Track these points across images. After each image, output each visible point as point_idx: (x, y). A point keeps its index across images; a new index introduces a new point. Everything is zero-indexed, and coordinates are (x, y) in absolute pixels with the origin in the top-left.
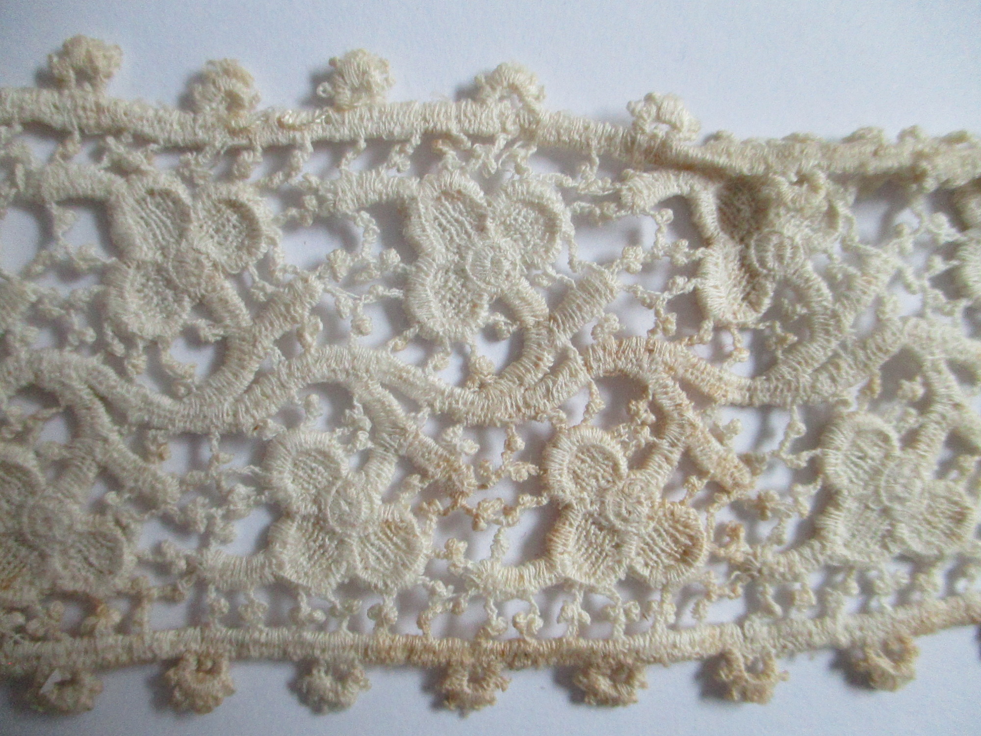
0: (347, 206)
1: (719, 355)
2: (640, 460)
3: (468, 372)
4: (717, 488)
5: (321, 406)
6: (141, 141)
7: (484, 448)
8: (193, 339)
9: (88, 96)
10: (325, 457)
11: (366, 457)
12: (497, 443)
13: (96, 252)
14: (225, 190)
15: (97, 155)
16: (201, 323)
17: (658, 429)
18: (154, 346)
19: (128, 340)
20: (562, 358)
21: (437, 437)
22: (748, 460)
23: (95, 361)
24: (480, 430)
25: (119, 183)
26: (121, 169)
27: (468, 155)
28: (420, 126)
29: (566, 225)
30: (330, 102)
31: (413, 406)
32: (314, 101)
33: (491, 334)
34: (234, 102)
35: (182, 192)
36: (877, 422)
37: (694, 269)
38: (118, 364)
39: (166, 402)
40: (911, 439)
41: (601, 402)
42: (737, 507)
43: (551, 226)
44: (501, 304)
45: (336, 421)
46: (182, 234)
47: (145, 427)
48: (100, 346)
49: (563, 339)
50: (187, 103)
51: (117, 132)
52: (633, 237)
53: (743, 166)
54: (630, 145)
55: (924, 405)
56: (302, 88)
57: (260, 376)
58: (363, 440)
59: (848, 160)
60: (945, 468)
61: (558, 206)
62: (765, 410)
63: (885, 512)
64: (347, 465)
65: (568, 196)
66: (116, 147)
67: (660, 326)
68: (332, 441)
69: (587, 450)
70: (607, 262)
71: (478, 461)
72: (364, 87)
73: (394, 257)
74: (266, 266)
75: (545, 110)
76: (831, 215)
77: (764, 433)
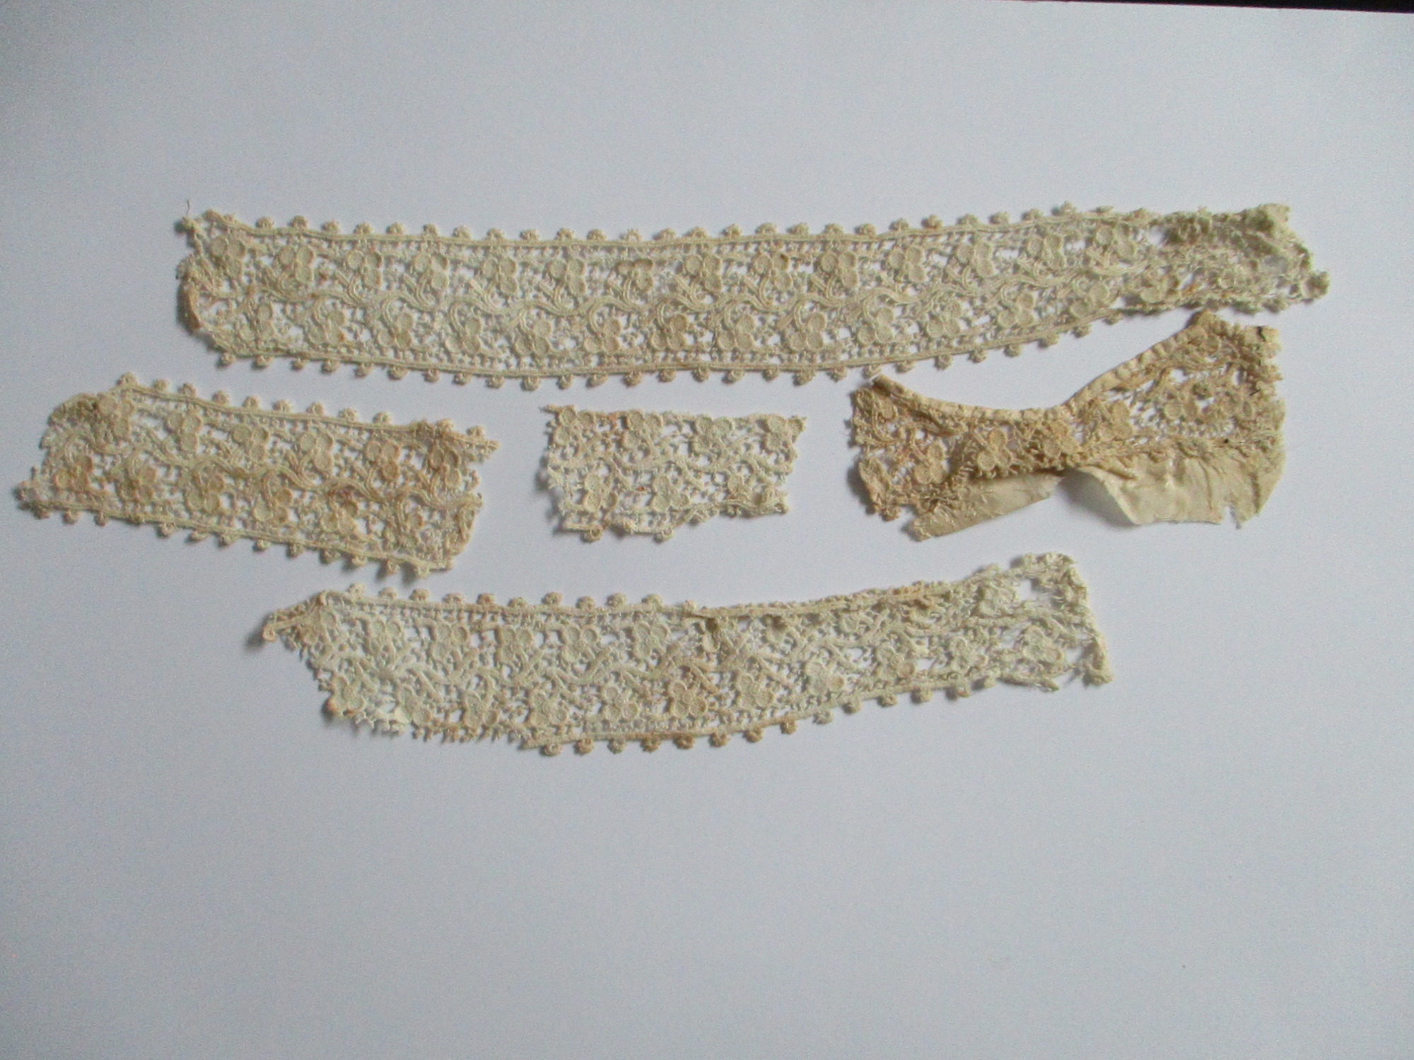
0: (618, 630)
1: (709, 660)
2: (690, 686)
3: (648, 667)
4: (710, 693)
5: (613, 677)
6: (568, 616)
7: (653, 685)
8: (581, 662)
9: (555, 606)
10: (615, 690)
11: (624, 689)
12: (656, 683)
13: (558, 643)
14: (588, 626)
15: (557, 619)
16: (584, 659)
17: (694, 679)
18: (572, 665)
19: (567, 664)
20: (670, 664)
21: (641, 683)
22: (718, 686)
23: (559, 669)
24: (652, 681)
25: (563, 626)
26: (563, 622)
27: (645, 616)
28: (633, 610)
29: (669, 631)
30: (612, 605)
31: (635, 676)
32: (608, 604)
33: (653, 658)
34: (590, 606)
35: (578, 627)
36: (748, 674)
37: (700, 640)
38: (565, 670)
39: (576, 678)
40: (757, 678)
41: (680, 672)
42: (715, 697)
43: (665, 632)
44: (655, 651)
45: (617, 680)
46: (578, 638)
47: (571, 684)
48: (560, 665)
49: (670, 658)
50: (578, 606)
51: (562, 614)
52: (686, 632)
53: (709, 616)
54: (683, 613)
55: (760, 669)
56: (605, 601)
57: (599, 671)
58: (623, 685)
59: (734, 613)
60: (768, 685)
61: (666, 626)
62: (721, 673)
63: (752, 697)
64: (620, 691)
65: (669, 625)
66: (562, 617)
67: (693, 654)
68: (616, 685)
69: (678, 685)
70: (679, 639)
71: (651, 689)
72: (620, 601)
73: (629, 641)
74: (598, 644)
75: (663, 605)
76: (732, 625)
77: (722, 678)
